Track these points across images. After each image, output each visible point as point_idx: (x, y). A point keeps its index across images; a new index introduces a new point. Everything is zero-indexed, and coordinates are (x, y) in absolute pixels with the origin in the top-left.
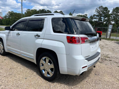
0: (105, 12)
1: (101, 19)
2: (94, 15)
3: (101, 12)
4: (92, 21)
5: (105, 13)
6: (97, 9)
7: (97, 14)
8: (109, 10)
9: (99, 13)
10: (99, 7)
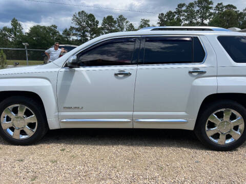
0: (90, 22)
1: (86, 36)
2: (72, 28)
3: (85, 23)
4: (68, 40)
5: (91, 25)
6: (74, 16)
7: (77, 27)
8: (97, 21)
9: (79, 24)
10: (79, 13)
